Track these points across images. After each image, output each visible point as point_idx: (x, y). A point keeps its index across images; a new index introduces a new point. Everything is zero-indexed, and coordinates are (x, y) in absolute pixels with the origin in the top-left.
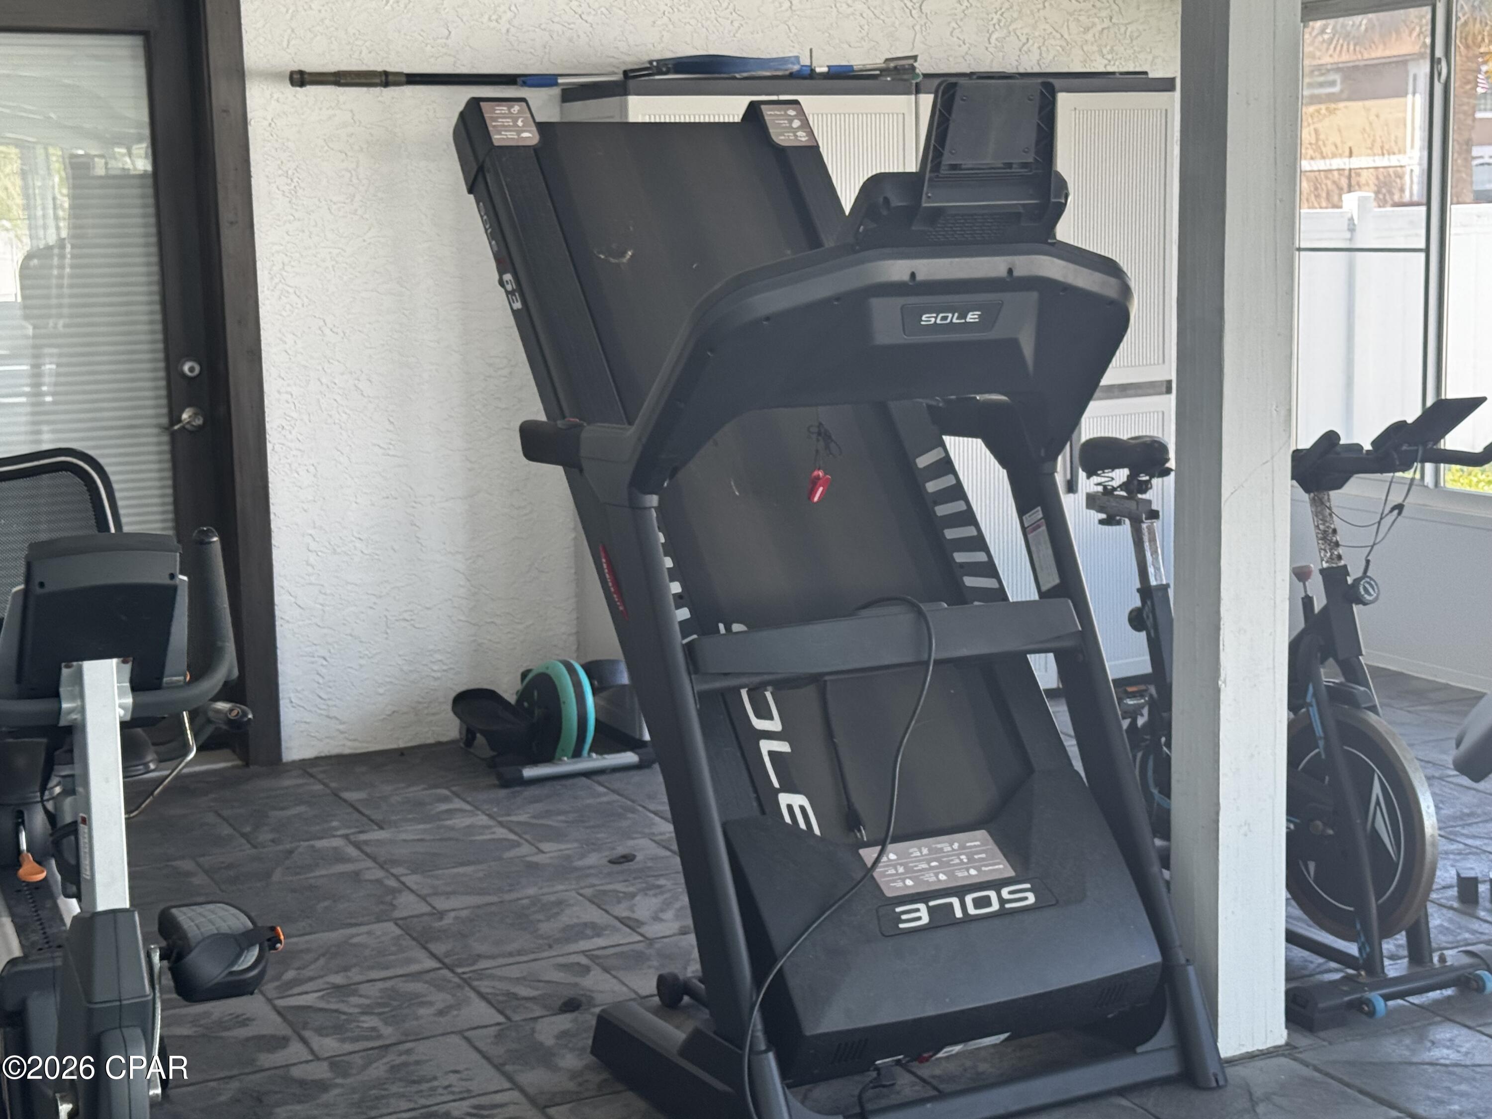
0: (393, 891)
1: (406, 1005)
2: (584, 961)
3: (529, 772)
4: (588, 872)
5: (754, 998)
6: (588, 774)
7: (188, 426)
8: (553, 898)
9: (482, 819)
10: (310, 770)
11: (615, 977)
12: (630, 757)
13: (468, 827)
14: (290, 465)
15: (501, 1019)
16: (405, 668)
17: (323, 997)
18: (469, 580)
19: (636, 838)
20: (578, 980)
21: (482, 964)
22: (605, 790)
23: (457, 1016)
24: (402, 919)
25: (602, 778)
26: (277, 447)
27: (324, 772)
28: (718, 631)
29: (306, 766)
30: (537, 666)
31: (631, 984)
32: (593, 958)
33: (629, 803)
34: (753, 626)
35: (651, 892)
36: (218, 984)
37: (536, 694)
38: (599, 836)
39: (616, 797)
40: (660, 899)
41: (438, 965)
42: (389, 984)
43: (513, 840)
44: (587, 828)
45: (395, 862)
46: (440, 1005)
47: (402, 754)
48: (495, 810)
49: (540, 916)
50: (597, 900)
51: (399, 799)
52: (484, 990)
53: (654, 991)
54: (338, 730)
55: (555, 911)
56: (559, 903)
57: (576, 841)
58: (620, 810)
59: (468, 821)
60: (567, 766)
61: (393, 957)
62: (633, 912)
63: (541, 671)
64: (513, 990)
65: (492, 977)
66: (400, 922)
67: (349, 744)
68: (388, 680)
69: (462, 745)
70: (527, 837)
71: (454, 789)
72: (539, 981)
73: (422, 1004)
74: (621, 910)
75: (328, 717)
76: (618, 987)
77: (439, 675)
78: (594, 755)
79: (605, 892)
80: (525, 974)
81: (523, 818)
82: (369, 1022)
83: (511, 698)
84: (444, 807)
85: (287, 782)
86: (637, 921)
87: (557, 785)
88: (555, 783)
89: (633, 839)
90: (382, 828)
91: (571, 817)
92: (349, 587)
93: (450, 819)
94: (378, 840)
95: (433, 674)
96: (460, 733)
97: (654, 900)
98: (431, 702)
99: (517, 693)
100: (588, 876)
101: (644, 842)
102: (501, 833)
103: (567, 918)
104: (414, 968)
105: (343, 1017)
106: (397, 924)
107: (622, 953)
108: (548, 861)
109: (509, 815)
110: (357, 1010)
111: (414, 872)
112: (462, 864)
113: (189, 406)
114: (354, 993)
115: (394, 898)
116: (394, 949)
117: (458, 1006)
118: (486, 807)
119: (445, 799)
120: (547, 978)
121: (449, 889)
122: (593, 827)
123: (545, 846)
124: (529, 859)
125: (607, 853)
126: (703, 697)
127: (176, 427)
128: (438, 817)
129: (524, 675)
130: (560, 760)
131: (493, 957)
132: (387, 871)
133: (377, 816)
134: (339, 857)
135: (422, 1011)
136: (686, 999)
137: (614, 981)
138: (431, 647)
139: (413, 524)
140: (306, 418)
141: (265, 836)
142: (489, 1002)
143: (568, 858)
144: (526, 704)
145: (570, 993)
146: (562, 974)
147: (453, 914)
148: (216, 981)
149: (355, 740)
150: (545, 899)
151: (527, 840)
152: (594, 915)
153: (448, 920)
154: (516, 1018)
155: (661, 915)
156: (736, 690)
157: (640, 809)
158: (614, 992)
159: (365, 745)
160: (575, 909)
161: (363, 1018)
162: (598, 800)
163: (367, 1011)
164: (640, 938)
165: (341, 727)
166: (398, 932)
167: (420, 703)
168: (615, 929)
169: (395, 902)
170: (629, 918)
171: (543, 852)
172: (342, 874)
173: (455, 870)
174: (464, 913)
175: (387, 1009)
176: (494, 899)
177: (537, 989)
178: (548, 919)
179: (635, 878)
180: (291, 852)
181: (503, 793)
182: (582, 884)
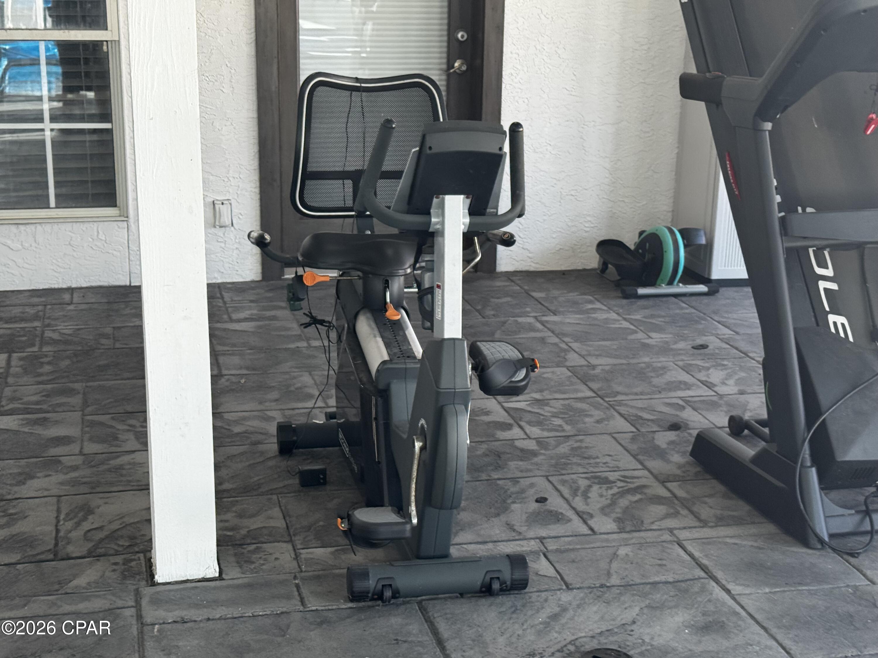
0: (565, 351)
1: (577, 415)
2: (681, 402)
3: (642, 291)
4: (679, 352)
5: (806, 435)
6: (676, 296)
7: (457, 71)
8: (659, 365)
9: (614, 316)
10: (512, 278)
11: (700, 414)
12: (702, 288)
13: (606, 319)
14: (514, 97)
15: (634, 430)
16: (570, 224)
17: (529, 404)
18: (611, 174)
19: (707, 336)
20: (678, 413)
21: (620, 398)
22: (687, 306)
23: (607, 425)
24: (571, 367)
25: (684, 299)
26: (508, 86)
27: (520, 280)
28: (797, 211)
29: (510, 275)
30: (649, 229)
31: (711, 419)
32: (687, 402)
33: (702, 315)
34: (819, 210)
35: (719, 368)
36: (504, 387)
37: (647, 244)
38: (685, 332)
39: (693, 311)
40: (725, 372)
41: (594, 395)
42: (567, 402)
43: (633, 329)
44: (677, 327)
45: (565, 335)
46: (598, 418)
47: (564, 274)
48: (621, 311)
49: (652, 374)
50: (687, 369)
51: (563, 299)
52: (622, 412)
53: (726, 424)
54: (528, 257)
55: (661, 372)
56: (663, 368)
57: (671, 333)
58: (697, 319)
59: (605, 316)
60: (664, 289)
61: (567, 388)
62: (709, 378)
63: (651, 232)
64: (639, 414)
65: (626, 405)
66: (570, 368)
67: (533, 265)
68: (559, 230)
69: (599, 272)
70: (642, 328)
71: (596, 296)
72: (655, 411)
73: (587, 416)
74: (702, 376)
75: (523, 248)
76: (702, 420)
77: (588, 229)
78: (681, 285)
79: (691, 365)
80: (645, 406)
81: (638, 317)
82: (558, 422)
83: (632, 247)
84: (590, 306)
85: (498, 283)
86: (711, 383)
87: (657, 300)
88: (656, 299)
89: (705, 336)
90: (556, 315)
91: (667, 319)
92: (542, 173)
93: (595, 313)
94: (554, 322)
95: (585, 229)
96: (599, 265)
97: (721, 373)
98: (582, 245)
99: (635, 243)
100: (680, 354)
101: (712, 338)
102: (626, 324)
103: (669, 377)
104: (580, 395)
105: (542, 417)
106: (568, 369)
107: (704, 401)
108: (655, 343)
109: (629, 315)
110: (549, 414)
111: (576, 341)
112: (604, 340)
113: (459, 59)
114: (547, 405)
115: (566, 355)
116: (568, 383)
117: (608, 419)
118: (616, 309)
119: (591, 302)
120: (660, 410)
121: (597, 353)
122: (680, 326)
123: (653, 335)
124: (642, 341)
125: (690, 343)
126: (789, 251)
127: (451, 71)
128: (587, 312)
129: (641, 233)
130: (660, 285)
131: (626, 394)
132: (560, 339)
133: (553, 308)
134: (532, 329)
135: (587, 420)
136: (746, 432)
137: (700, 416)
138: (585, 213)
139: (582, 138)
140: (525, 69)
141: (489, 312)
142: (626, 419)
143: (667, 343)
144: (640, 251)
145: (675, 420)
146: (668, 409)
147: (600, 367)
148: (502, 385)
149: (537, 263)
150: (655, 365)
151: (641, 330)
152: (685, 377)
153: (598, 371)
154: (643, 430)
155: (726, 382)
156: (806, 248)
157: (709, 319)
158: (700, 422)
159: (543, 267)
160: (673, 372)
161: (553, 419)
162: (683, 311)
163: (555, 415)
164: (714, 394)
165: (530, 255)
166: (570, 374)
167: (575, 245)
168: (698, 387)
169: (566, 357)
170: (707, 381)
171: (652, 338)
172: (534, 338)
173: (601, 343)
174: (607, 368)
175: (566, 416)
176: (624, 361)
177: (654, 415)
178: (658, 377)
179: (708, 359)
180: (504, 323)
181: (625, 301)
182: (677, 359)
